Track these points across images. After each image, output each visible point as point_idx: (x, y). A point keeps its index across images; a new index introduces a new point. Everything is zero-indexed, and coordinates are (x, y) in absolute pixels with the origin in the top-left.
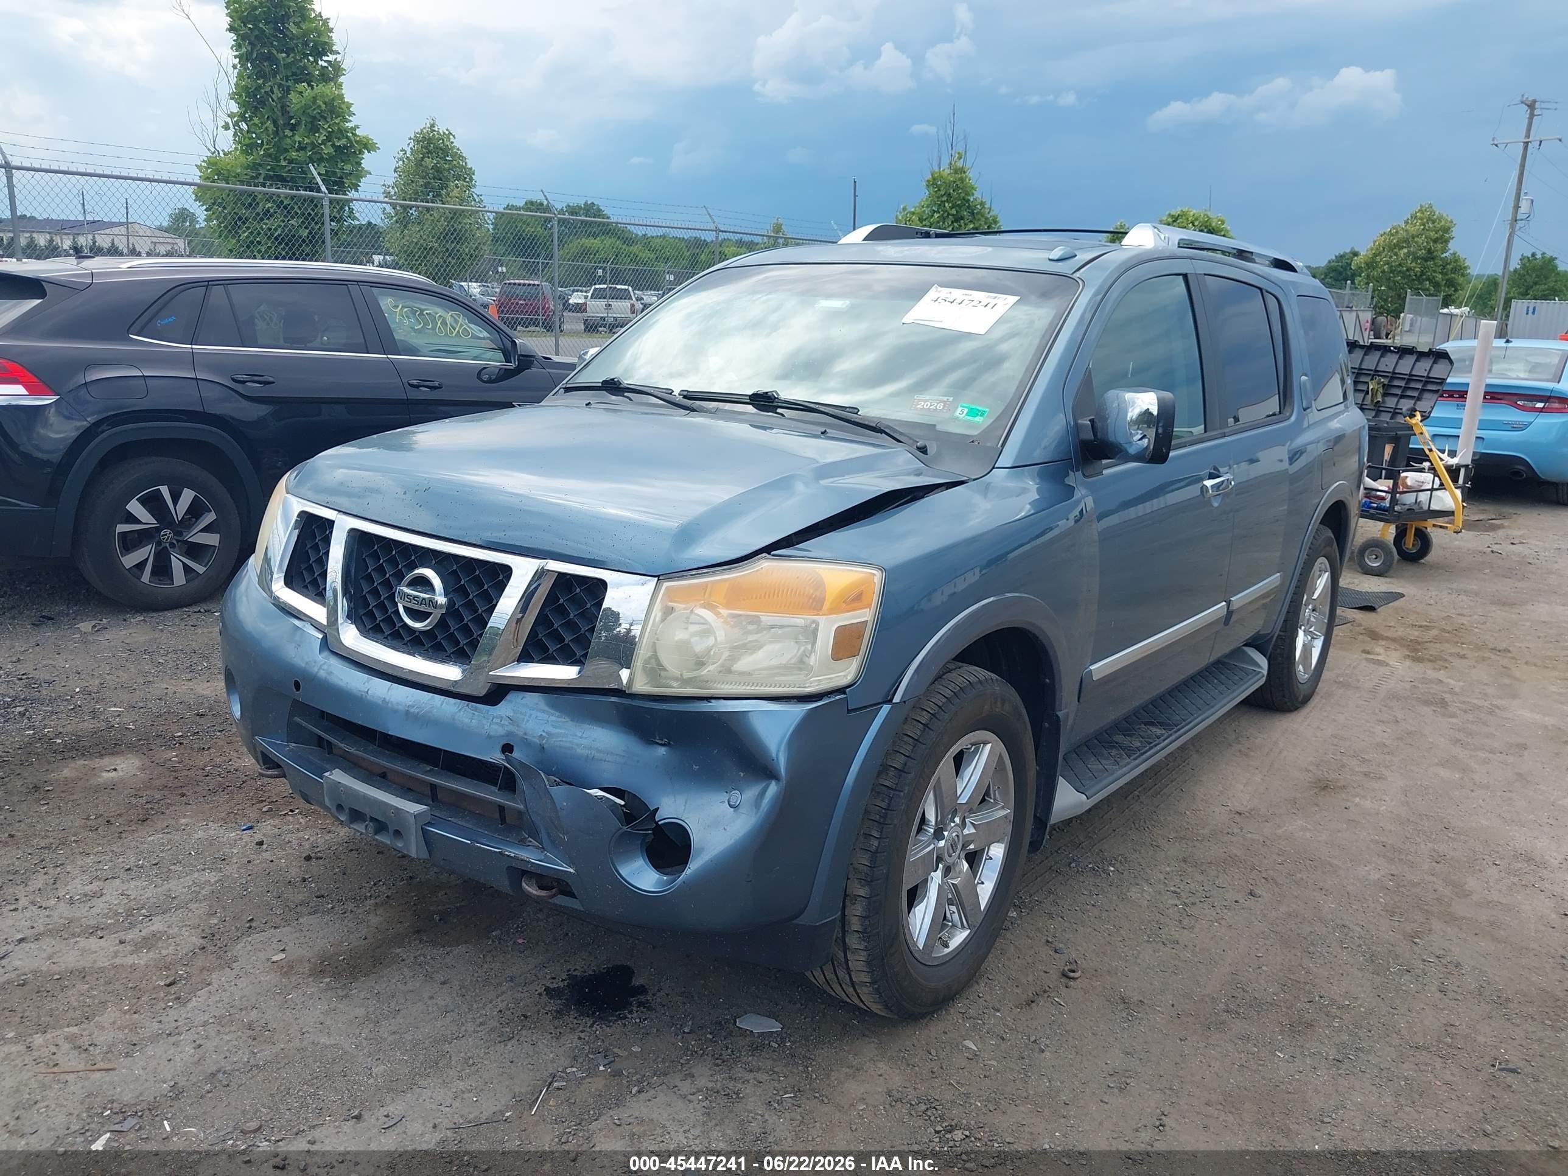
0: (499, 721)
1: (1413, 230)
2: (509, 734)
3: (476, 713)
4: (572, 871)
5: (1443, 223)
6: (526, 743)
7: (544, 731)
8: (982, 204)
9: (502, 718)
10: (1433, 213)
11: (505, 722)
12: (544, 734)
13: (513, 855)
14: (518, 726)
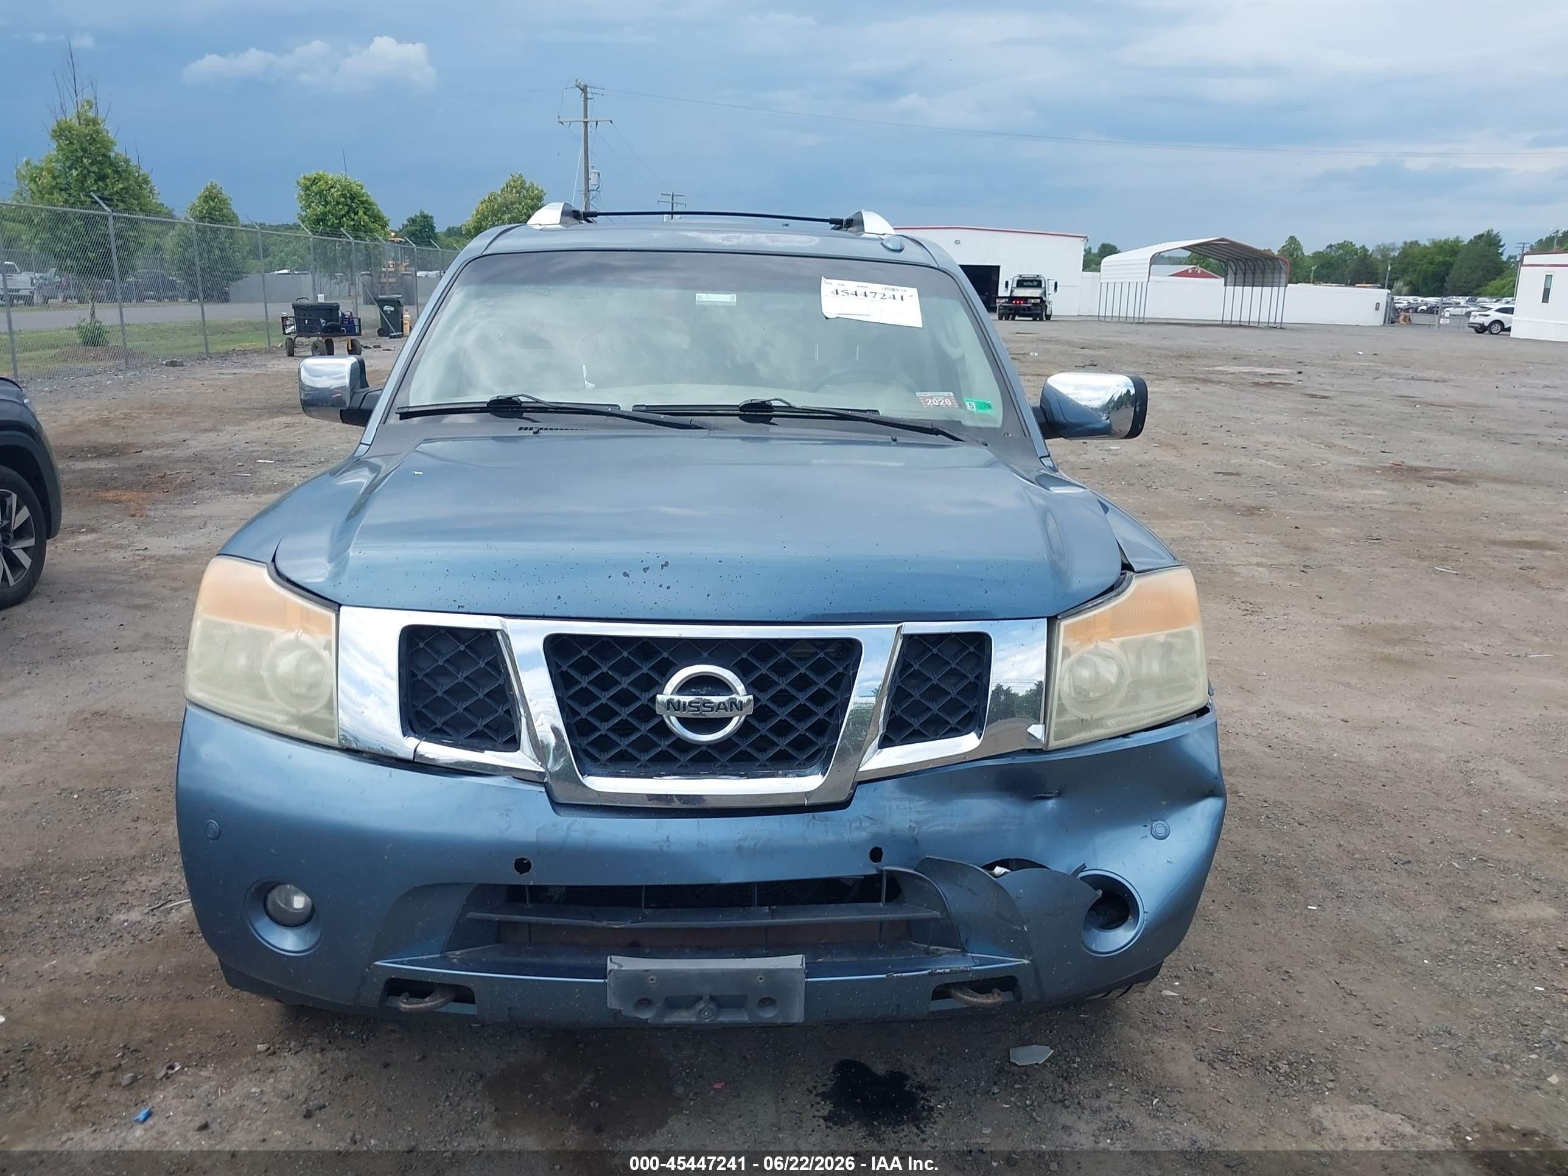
0: (858, 824)
1: (510, 197)
2: (875, 836)
3: (828, 823)
4: (1026, 962)
5: (536, 192)
6: (895, 838)
7: (911, 821)
8: (127, 161)
9: (860, 820)
10: (523, 182)
11: (866, 823)
12: (913, 825)
13: (948, 970)
14: (881, 823)
